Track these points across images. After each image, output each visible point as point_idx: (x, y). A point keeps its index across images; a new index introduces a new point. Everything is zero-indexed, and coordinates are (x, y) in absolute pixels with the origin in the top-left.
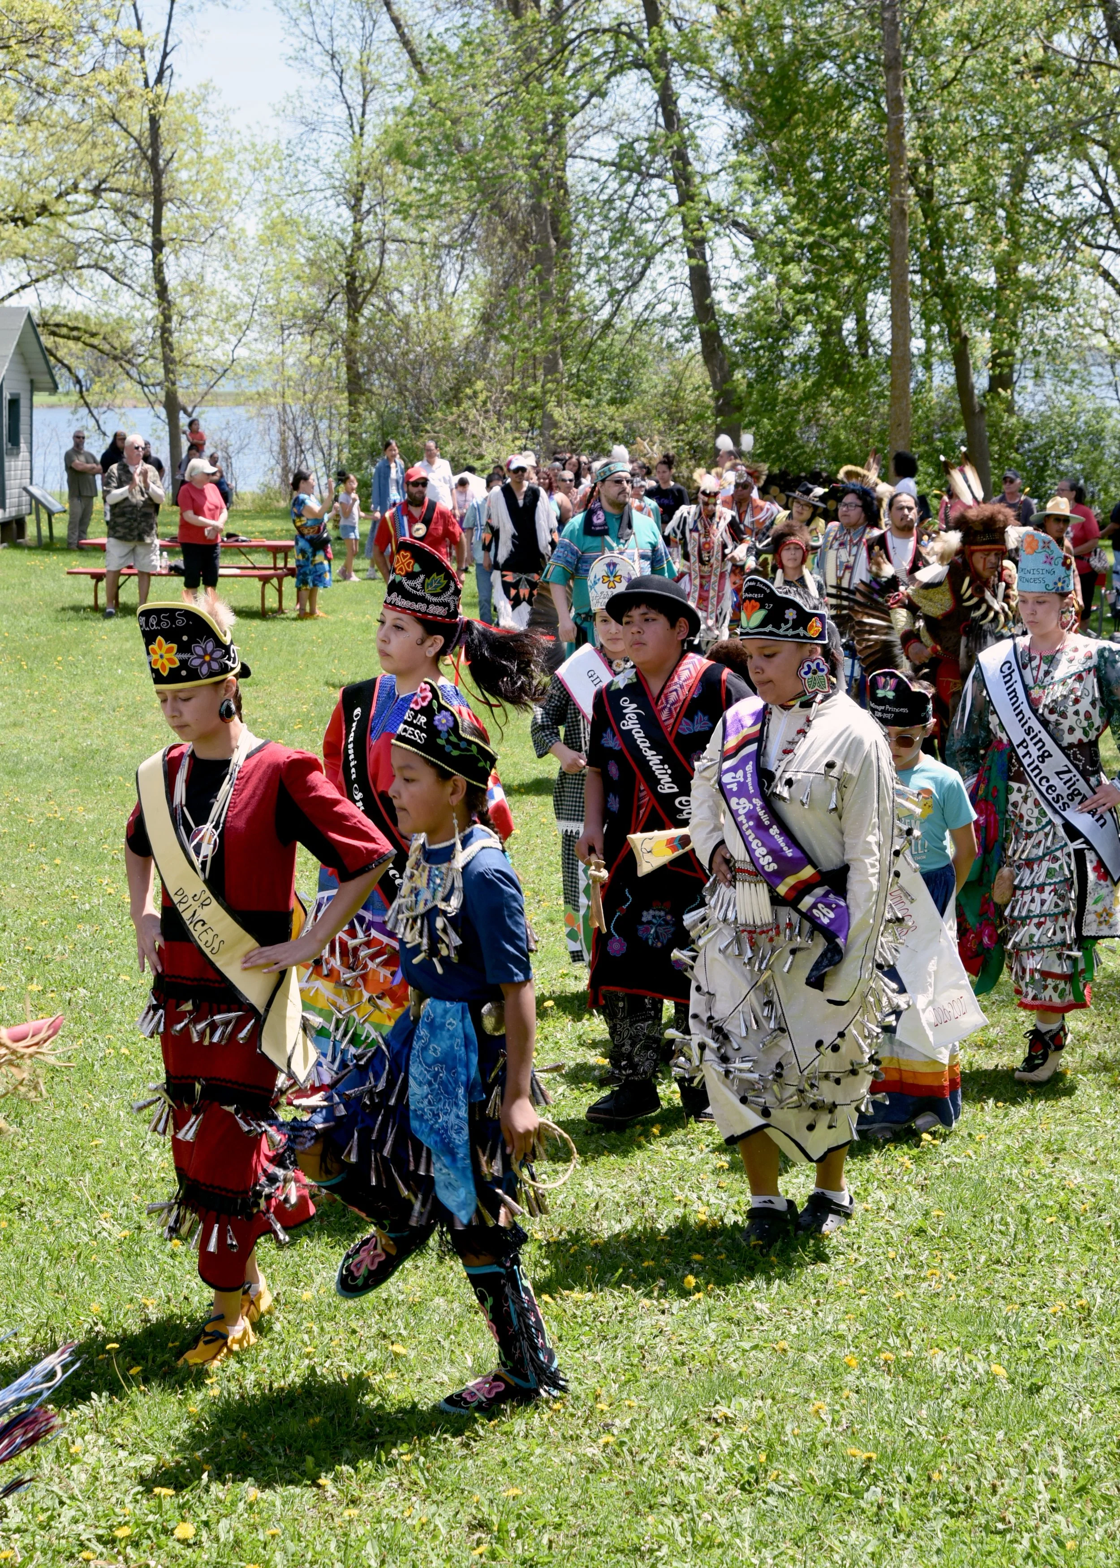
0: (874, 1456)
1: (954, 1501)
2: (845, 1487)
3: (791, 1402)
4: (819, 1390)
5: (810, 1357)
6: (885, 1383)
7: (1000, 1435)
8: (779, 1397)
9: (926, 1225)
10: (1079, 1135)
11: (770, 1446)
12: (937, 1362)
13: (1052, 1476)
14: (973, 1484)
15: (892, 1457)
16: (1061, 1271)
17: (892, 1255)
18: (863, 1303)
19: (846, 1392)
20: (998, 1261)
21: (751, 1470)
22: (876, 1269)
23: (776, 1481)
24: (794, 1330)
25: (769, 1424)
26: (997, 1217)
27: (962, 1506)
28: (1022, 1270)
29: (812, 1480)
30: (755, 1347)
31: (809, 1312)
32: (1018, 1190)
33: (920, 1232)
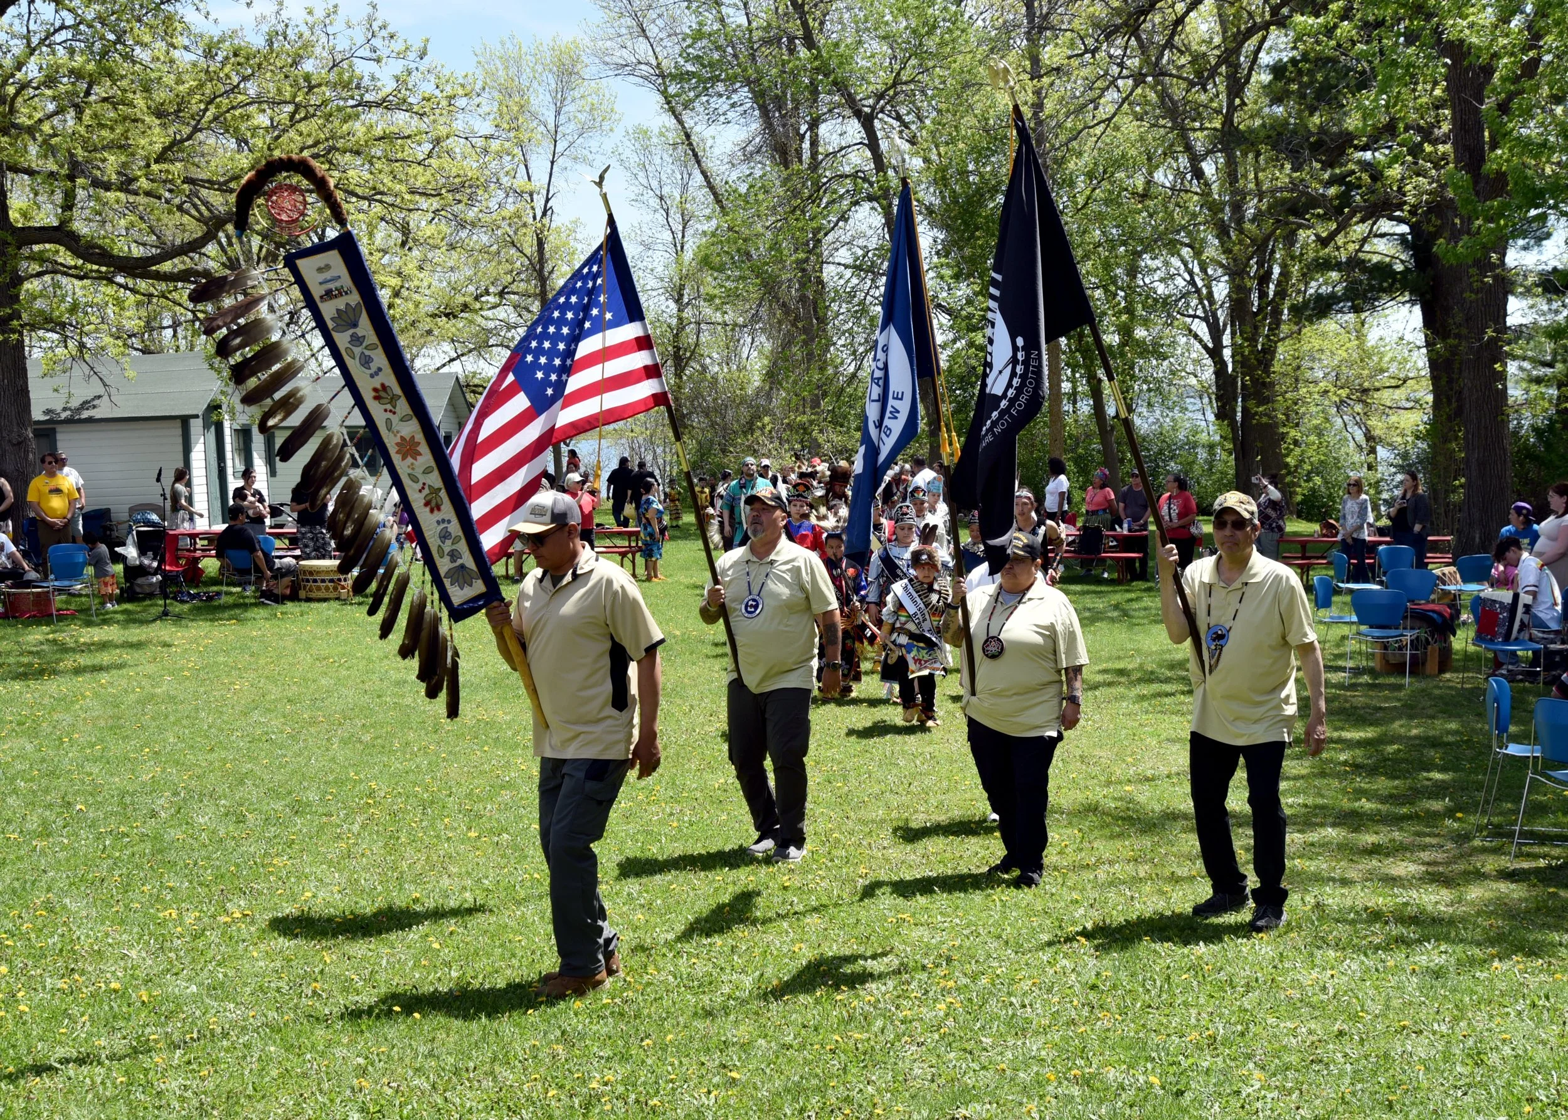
3: (1010, 1106)
4: (1029, 1097)
5: (1021, 1075)
6: (1075, 1091)
8: (1001, 1102)
9: (1098, 982)
12: (1111, 1076)
16: (1193, 1012)
17: (1075, 1003)
18: (1057, 1037)
19: (1048, 1098)
20: (1150, 1006)
22: (1065, 1013)
24: (1010, 1056)
26: (1147, 976)
28: (1167, 1012)
30: (983, 1069)
31: (1019, 1044)
32: (1160, 957)
33: (1094, 987)
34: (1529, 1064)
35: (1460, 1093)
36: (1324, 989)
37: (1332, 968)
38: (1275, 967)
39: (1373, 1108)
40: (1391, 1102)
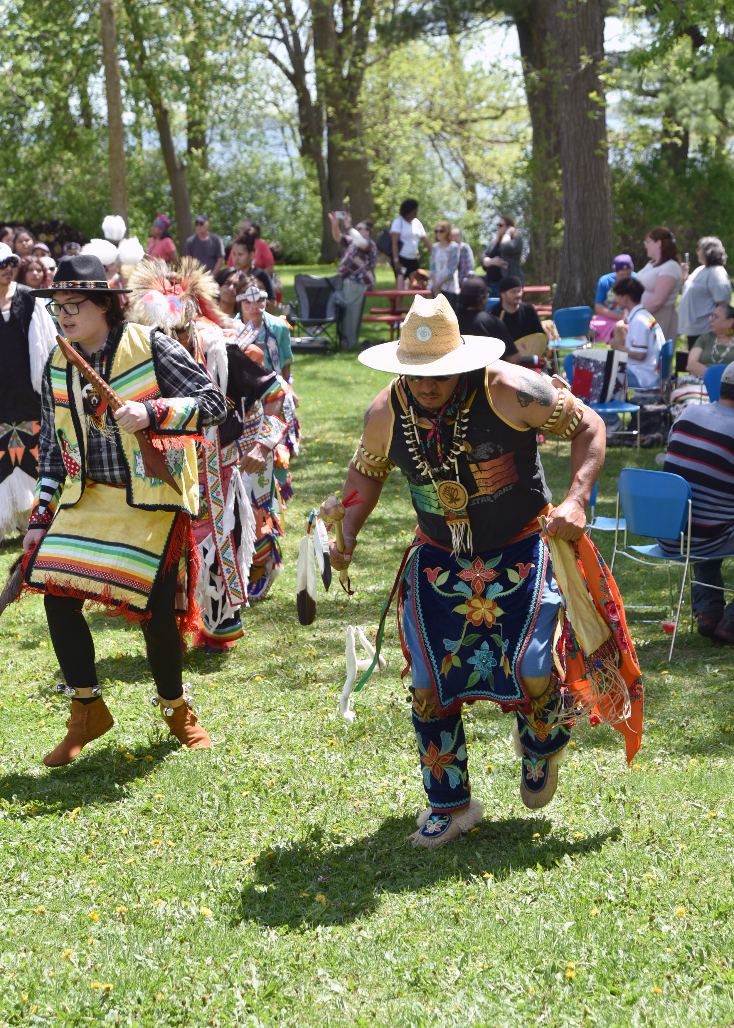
0: (111, 986)
1: (174, 1014)
2: (90, 1012)
3: (47, 952)
4: (70, 940)
5: (62, 916)
6: (121, 930)
7: (209, 960)
8: (38, 949)
9: (151, 806)
10: (268, 728)
11: (32, 988)
12: (160, 910)
13: (247, 987)
14: (187, 1000)
15: (127, 985)
16: (254, 831)
17: (125, 831)
18: (103, 871)
19: (91, 940)
20: (207, 829)
21: (17, 1007)
22: (113, 843)
23: (36, 1014)
24: (49, 896)
25: (30, 970)
26: (205, 795)
27: (179, 1017)
28: (225, 834)
29: (65, 1010)
30: (20, 912)
31: (61, 881)
32: (221, 773)
33: (146, 812)
34: (600, 863)
35: (529, 899)
36: (394, 797)
37: (405, 773)
38: (344, 776)
39: (439, 923)
40: (457, 915)
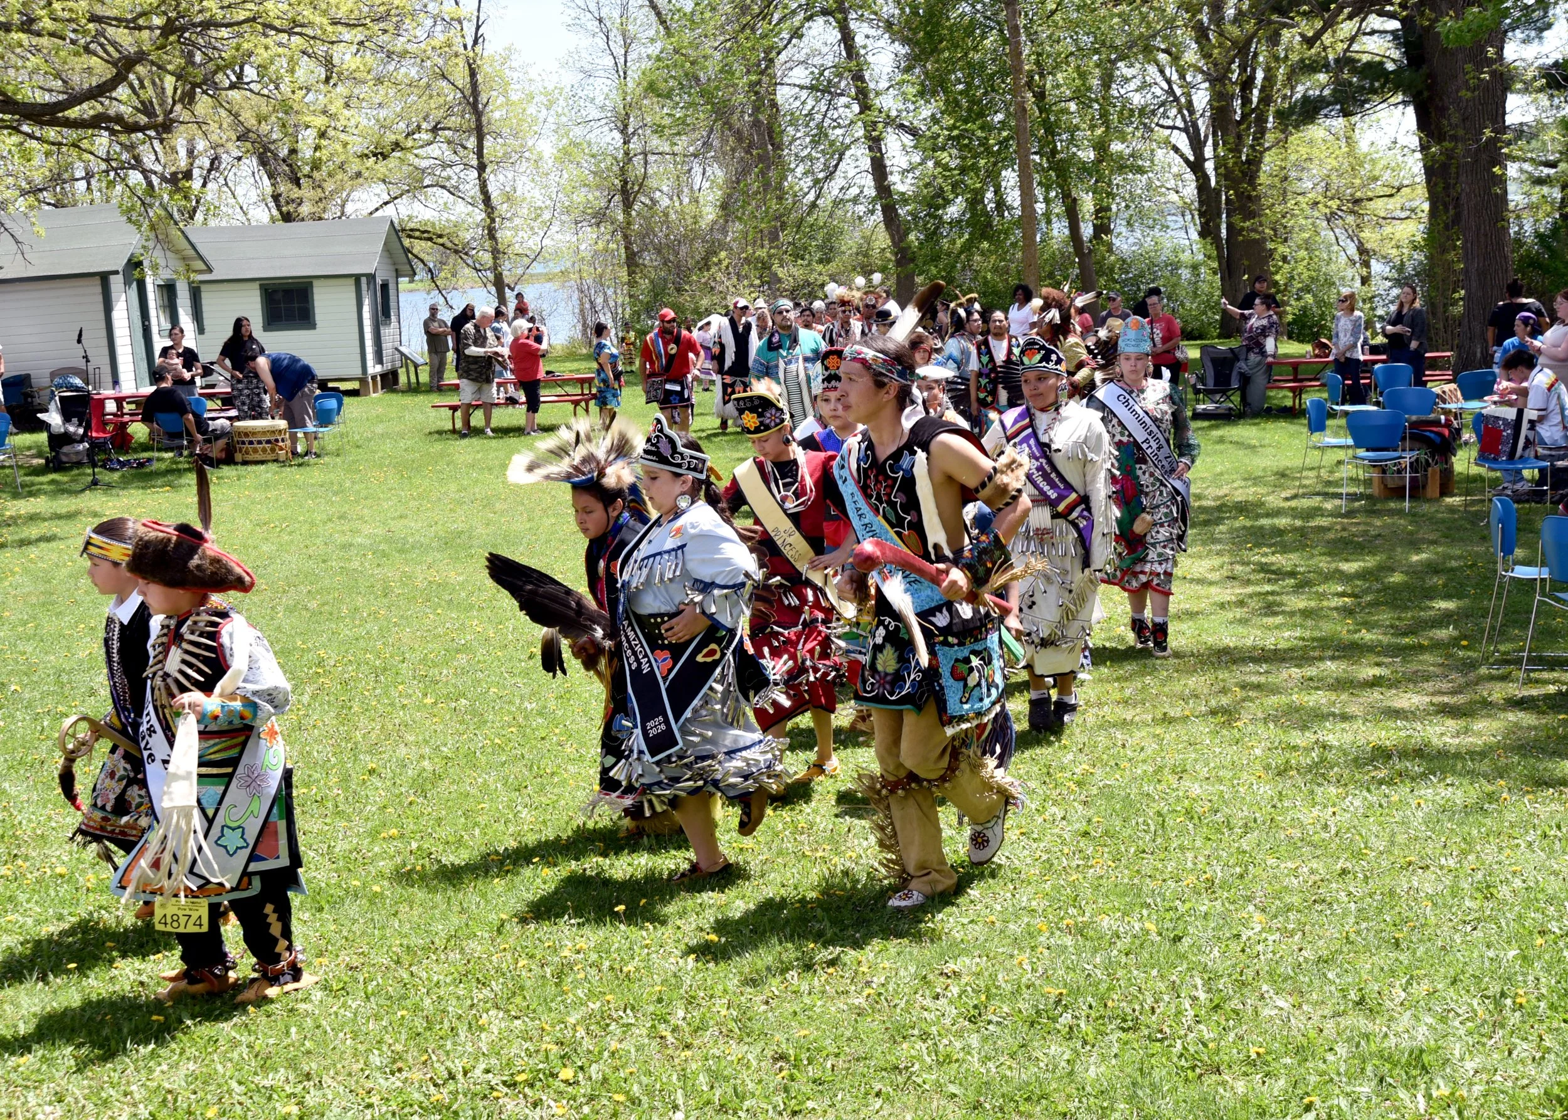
0: (1064, 991)
1: (1125, 1020)
2: (1044, 1015)
3: (1001, 958)
4: (1021, 949)
5: (1011, 926)
6: (1068, 941)
7: (1154, 972)
8: (992, 955)
9: (1090, 829)
10: (1196, 760)
11: (988, 990)
12: (1105, 924)
13: (1195, 999)
14: (1137, 1007)
15: (1077, 992)
16: (1190, 855)
17: (1066, 851)
18: (1047, 886)
19: (1040, 949)
20: (1144, 852)
21: (975, 1007)
22: (1056, 862)
23: (994, 1013)
24: (999, 908)
25: (986, 974)
26: (1141, 820)
27: (1130, 1024)
28: (1162, 856)
29: (1020, 1011)
30: (972, 922)
31: (1009, 895)
32: (1154, 801)
33: (1086, 834)
34: (1540, 896)
35: (1469, 928)
36: (1325, 827)
37: (1334, 805)
38: (1274, 806)
39: (1379, 947)
40: (1397, 940)
